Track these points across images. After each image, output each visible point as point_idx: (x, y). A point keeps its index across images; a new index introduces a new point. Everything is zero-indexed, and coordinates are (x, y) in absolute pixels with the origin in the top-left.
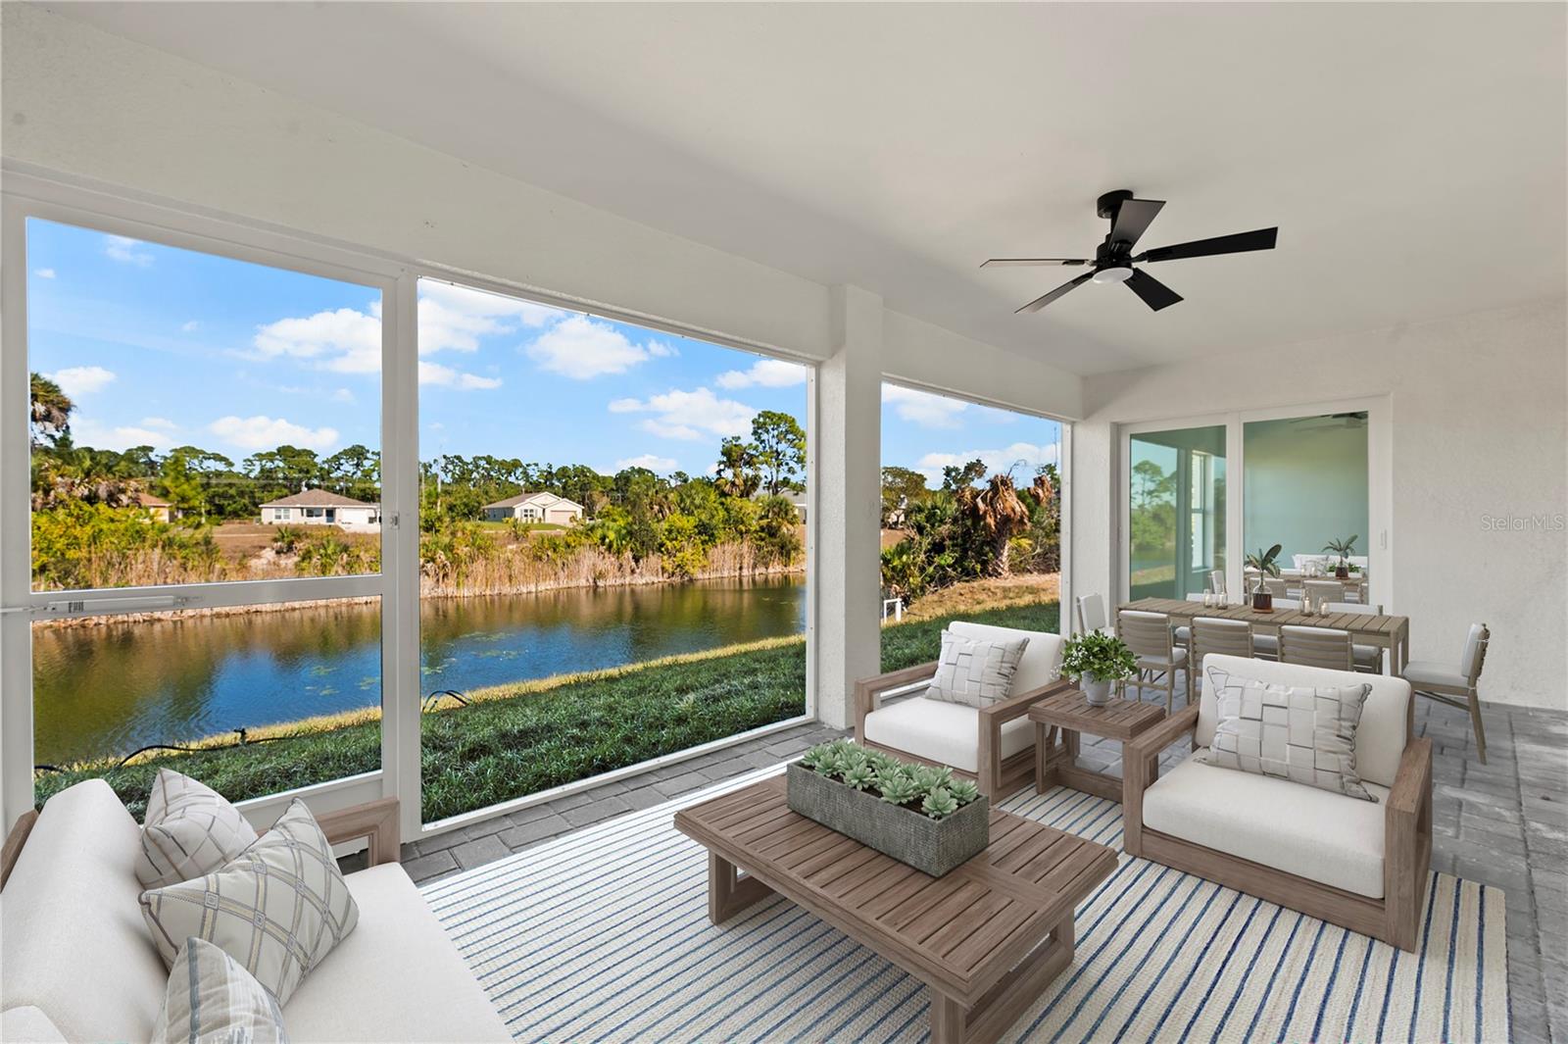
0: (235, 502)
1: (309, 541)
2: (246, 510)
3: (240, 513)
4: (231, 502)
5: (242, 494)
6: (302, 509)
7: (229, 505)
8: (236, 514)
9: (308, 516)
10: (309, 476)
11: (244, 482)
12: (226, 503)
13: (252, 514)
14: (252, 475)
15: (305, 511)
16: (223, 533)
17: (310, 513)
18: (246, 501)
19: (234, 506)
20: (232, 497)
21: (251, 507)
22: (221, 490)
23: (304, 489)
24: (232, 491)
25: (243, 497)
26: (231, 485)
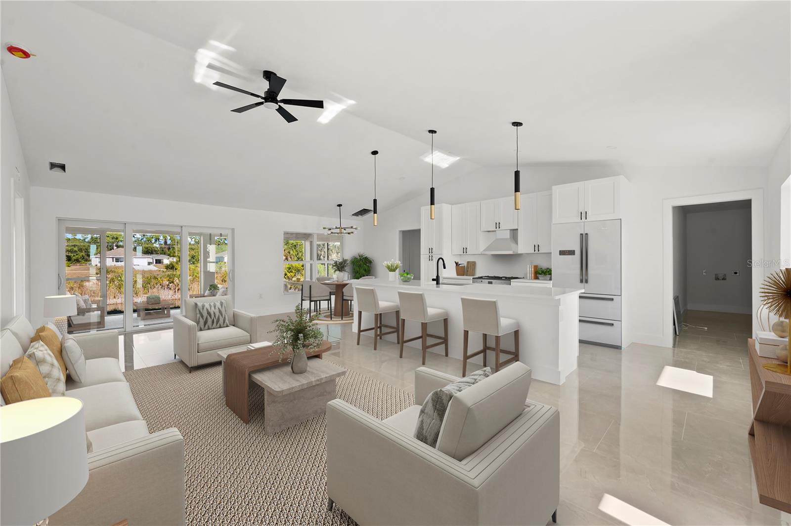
0: (77, 255)
1: (113, 274)
2: (84, 258)
3: (80, 260)
4: (75, 254)
5: (81, 250)
6: (113, 258)
7: (74, 256)
8: (77, 261)
9: (116, 262)
10: (117, 240)
11: (82, 244)
12: (72, 255)
13: (86, 260)
14: (87, 240)
15: (114, 259)
16: (71, 270)
17: (117, 260)
18: (83, 254)
19: (77, 256)
20: (76, 251)
21: (86, 257)
22: (70, 248)
23: (115, 248)
24: (76, 249)
25: (81, 252)
26: (75, 246)
